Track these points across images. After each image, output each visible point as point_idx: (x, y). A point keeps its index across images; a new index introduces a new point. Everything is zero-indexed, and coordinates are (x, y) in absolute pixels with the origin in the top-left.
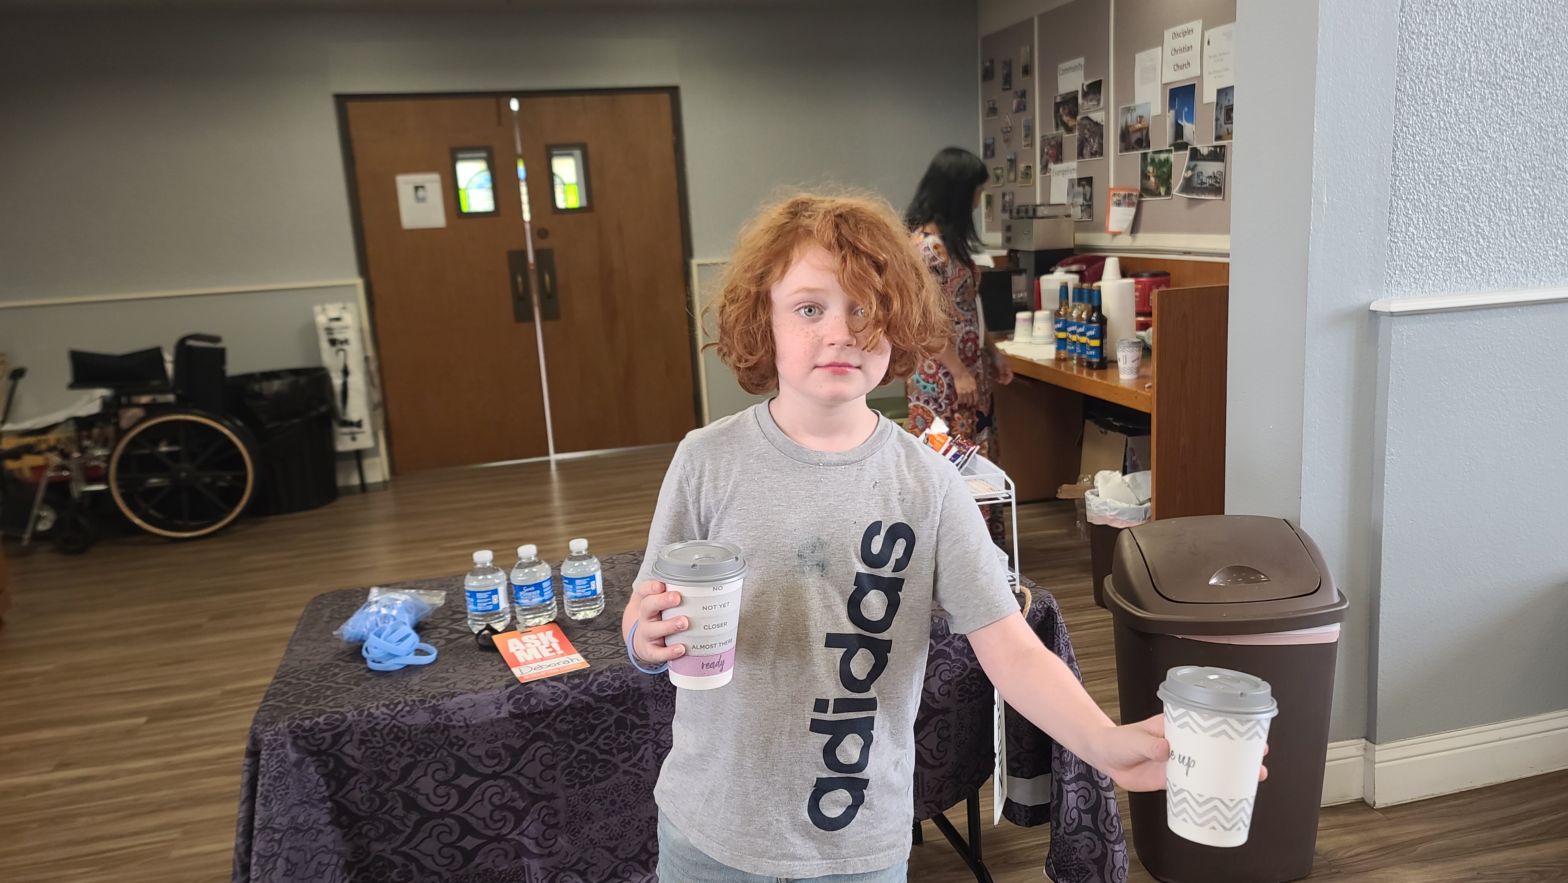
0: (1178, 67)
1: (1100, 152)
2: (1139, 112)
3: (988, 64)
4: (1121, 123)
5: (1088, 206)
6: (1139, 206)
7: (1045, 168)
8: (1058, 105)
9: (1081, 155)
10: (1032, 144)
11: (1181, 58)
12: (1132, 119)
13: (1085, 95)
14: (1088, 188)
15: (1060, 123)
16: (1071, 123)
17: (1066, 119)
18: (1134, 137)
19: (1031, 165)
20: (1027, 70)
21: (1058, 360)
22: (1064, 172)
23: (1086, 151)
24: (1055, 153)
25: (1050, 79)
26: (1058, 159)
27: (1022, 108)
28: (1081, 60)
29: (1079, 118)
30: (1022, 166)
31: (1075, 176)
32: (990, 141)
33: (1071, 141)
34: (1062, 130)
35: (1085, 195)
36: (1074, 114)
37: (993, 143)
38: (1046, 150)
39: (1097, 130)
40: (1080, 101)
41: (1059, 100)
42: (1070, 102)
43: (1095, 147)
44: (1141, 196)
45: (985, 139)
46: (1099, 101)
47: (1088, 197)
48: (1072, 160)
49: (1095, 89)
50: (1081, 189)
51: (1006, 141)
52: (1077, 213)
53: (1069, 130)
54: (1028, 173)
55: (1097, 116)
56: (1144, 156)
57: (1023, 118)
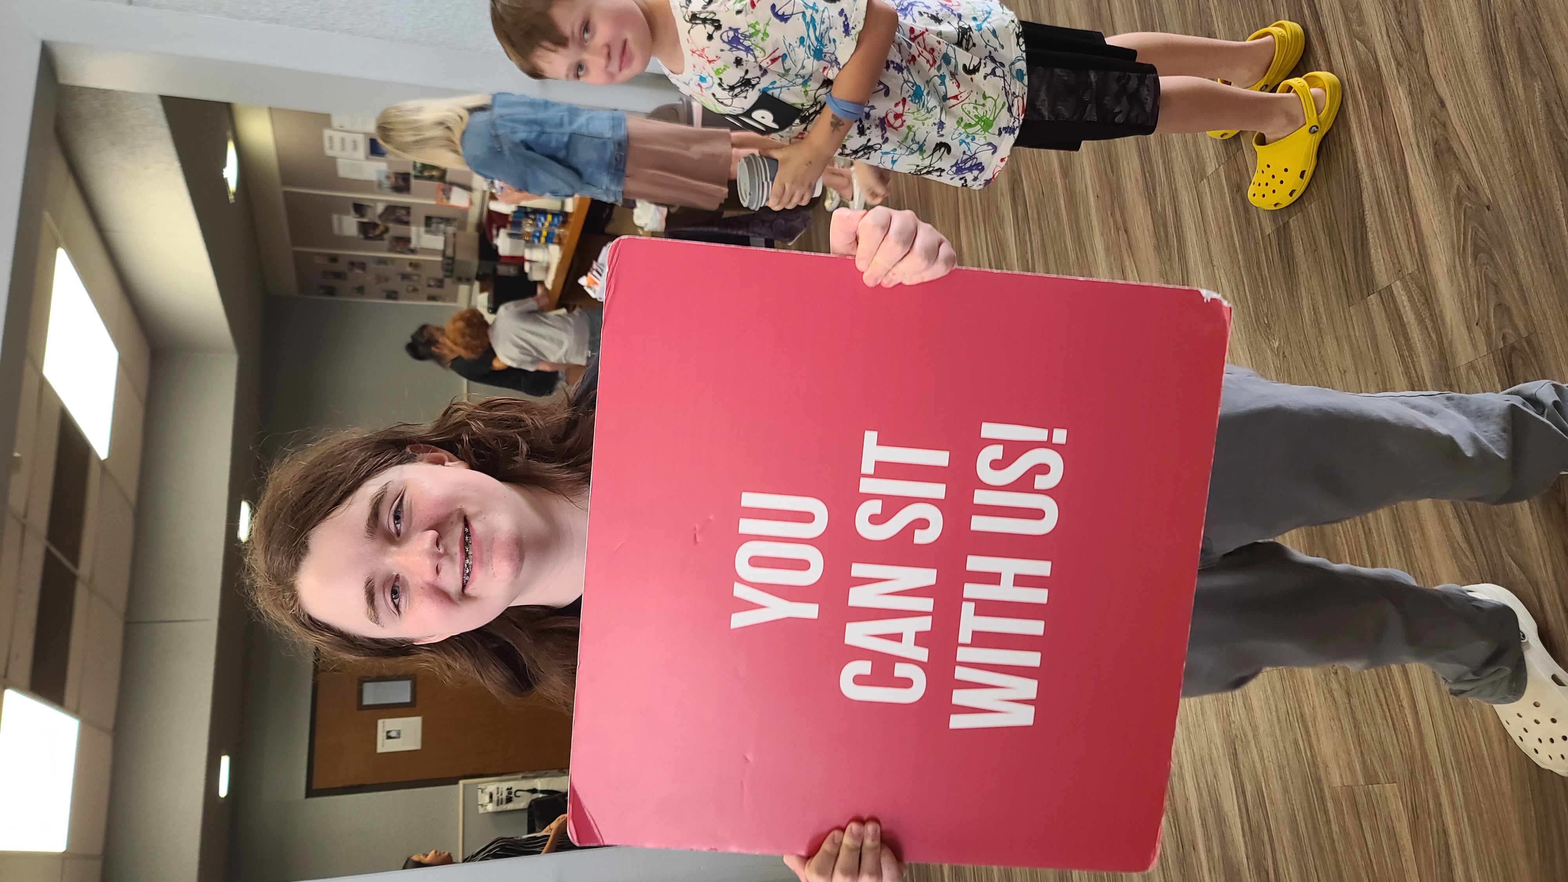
0: (355, 147)
1: (407, 209)
2: (383, 178)
3: (322, 291)
4: (389, 191)
5: (447, 221)
6: (452, 184)
7: (413, 251)
8: (367, 237)
9: (407, 223)
10: (393, 260)
11: (349, 145)
12: (387, 183)
13: (362, 215)
14: (434, 220)
15: (380, 237)
16: (381, 228)
17: (377, 232)
18: (401, 183)
19: (408, 262)
20: (334, 259)
21: (560, 243)
22: (419, 237)
23: (405, 218)
24: (403, 243)
25: (345, 241)
26: (408, 240)
27: (362, 265)
28: (335, 217)
29: (379, 222)
30: (409, 269)
31: (422, 229)
32: (384, 294)
33: (396, 230)
34: (386, 236)
35: (440, 223)
36: (375, 226)
37: (386, 291)
38: (399, 250)
39: (391, 209)
40: (365, 220)
41: (362, 236)
42: (366, 229)
43: (403, 212)
44: (445, 182)
45: (381, 298)
46: (370, 206)
47: (440, 221)
48: (409, 231)
49: (359, 208)
50: (434, 226)
51: (386, 280)
52: (451, 230)
53: (387, 230)
54: (414, 265)
55: (380, 208)
56: (416, 177)
57: (371, 266)
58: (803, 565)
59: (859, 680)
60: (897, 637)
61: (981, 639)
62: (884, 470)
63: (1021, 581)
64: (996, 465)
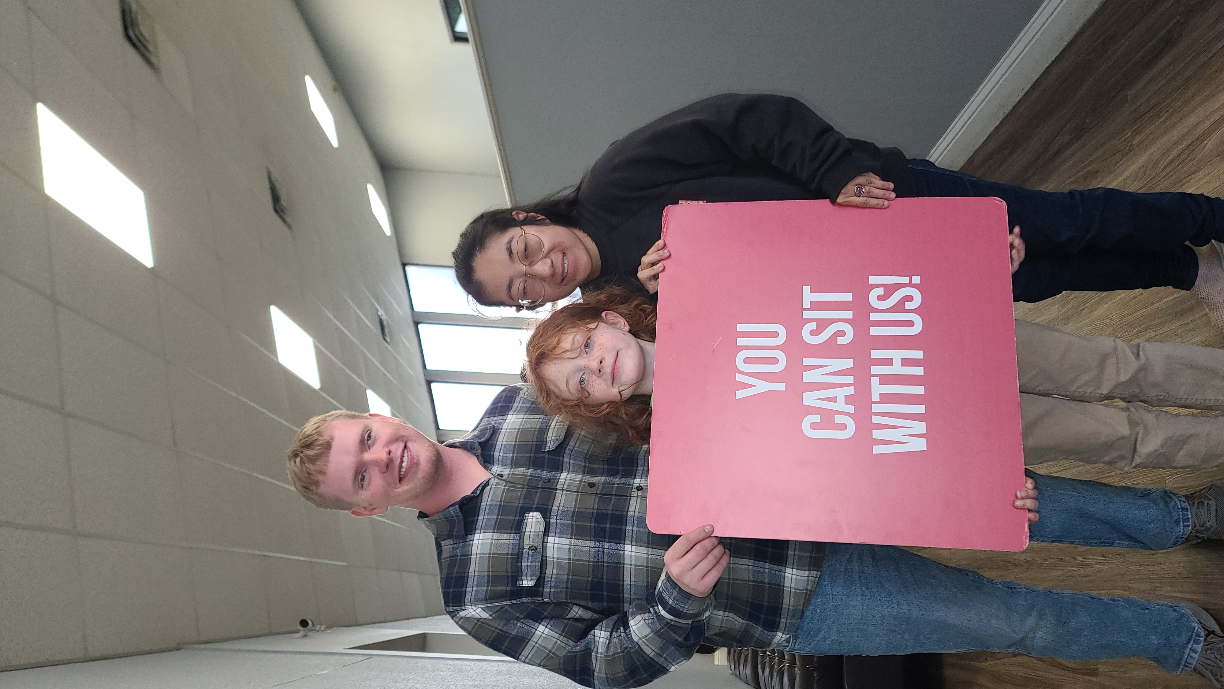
58: (775, 361)
59: (813, 426)
60: (834, 399)
61: (886, 398)
62: (816, 306)
63: (905, 362)
64: (880, 298)
